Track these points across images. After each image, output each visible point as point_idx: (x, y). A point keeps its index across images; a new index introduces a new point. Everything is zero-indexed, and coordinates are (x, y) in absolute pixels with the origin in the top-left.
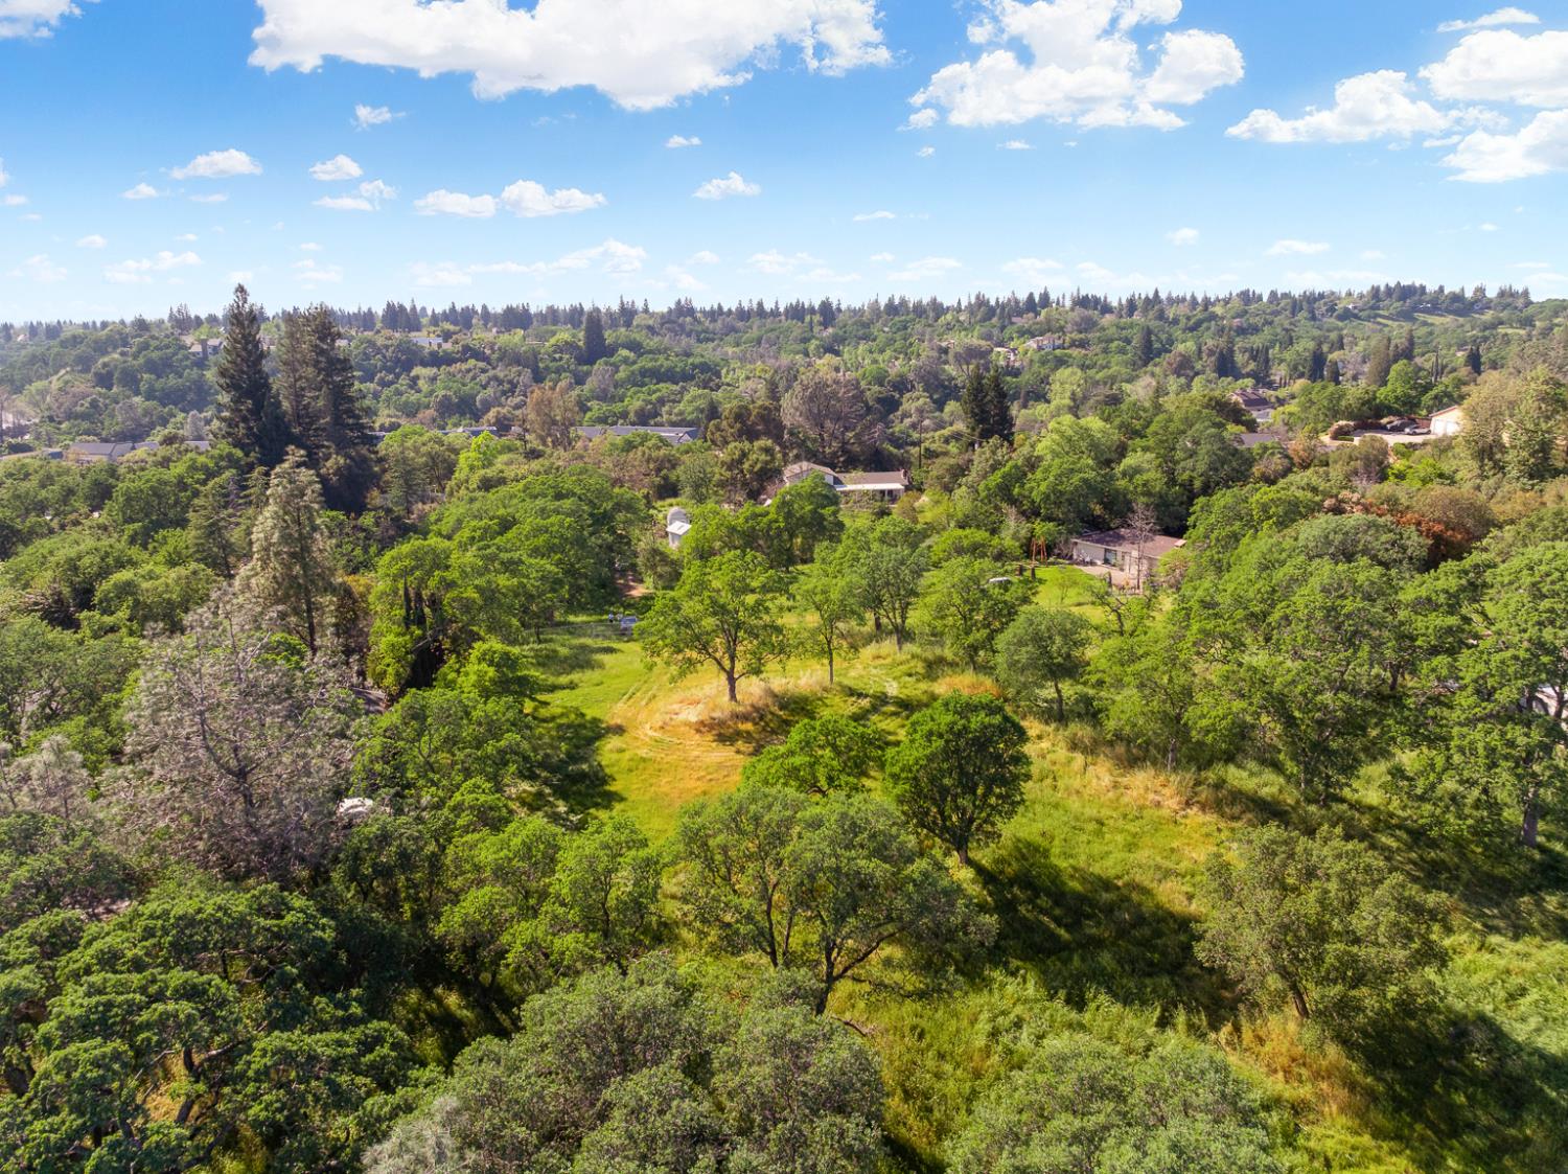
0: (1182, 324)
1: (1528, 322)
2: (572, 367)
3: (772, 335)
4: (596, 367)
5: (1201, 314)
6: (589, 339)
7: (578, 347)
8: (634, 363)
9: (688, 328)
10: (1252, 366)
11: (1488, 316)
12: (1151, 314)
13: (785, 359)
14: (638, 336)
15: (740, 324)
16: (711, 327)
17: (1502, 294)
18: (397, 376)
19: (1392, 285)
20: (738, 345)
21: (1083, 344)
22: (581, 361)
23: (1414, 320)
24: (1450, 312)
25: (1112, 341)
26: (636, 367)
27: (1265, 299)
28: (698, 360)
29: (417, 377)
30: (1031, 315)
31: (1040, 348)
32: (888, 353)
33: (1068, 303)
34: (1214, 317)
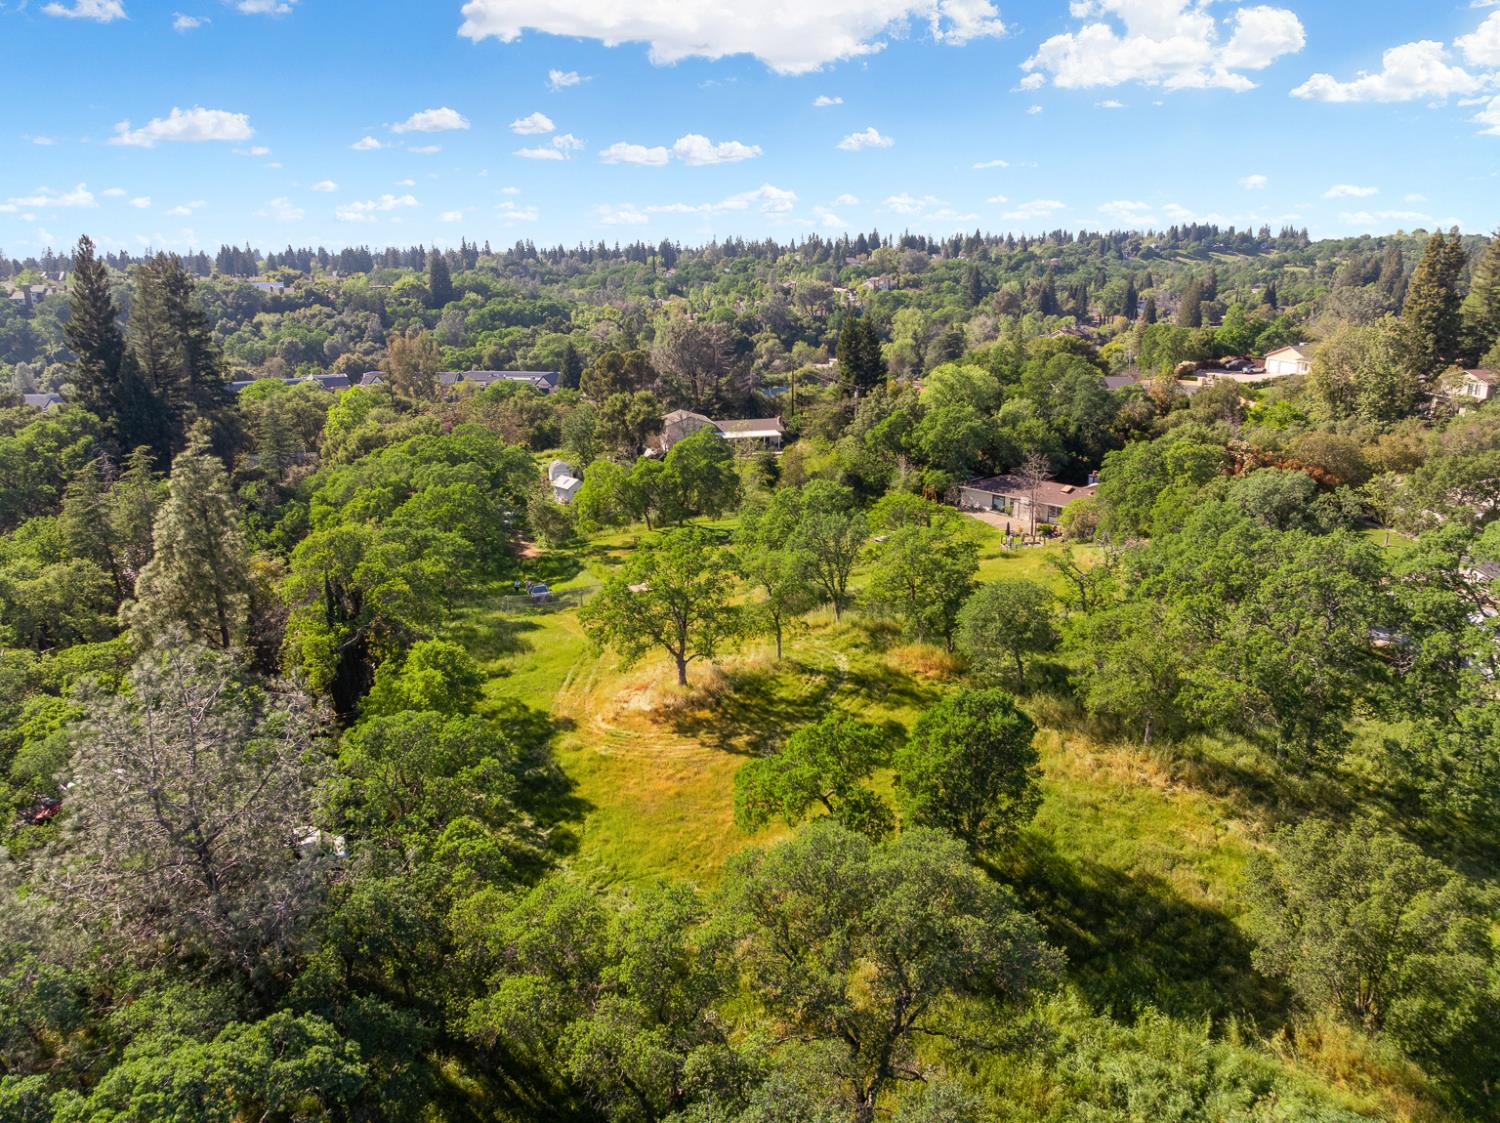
0: (1004, 264)
1: (1309, 261)
2: (421, 311)
3: (617, 277)
4: (444, 311)
5: (1021, 255)
6: (435, 282)
7: (425, 291)
8: (483, 306)
9: (532, 269)
10: (1071, 304)
11: (1274, 255)
12: (975, 255)
13: (632, 301)
14: (485, 279)
15: (584, 266)
16: (555, 268)
19: (1189, 225)
20: (582, 286)
21: (916, 284)
22: (429, 305)
23: (1208, 258)
24: (1241, 251)
25: (943, 281)
26: (485, 310)
27: (1075, 238)
28: (546, 303)
29: (260, 324)
30: (864, 255)
31: (877, 289)
32: (733, 294)
33: (896, 243)
34: (1032, 257)
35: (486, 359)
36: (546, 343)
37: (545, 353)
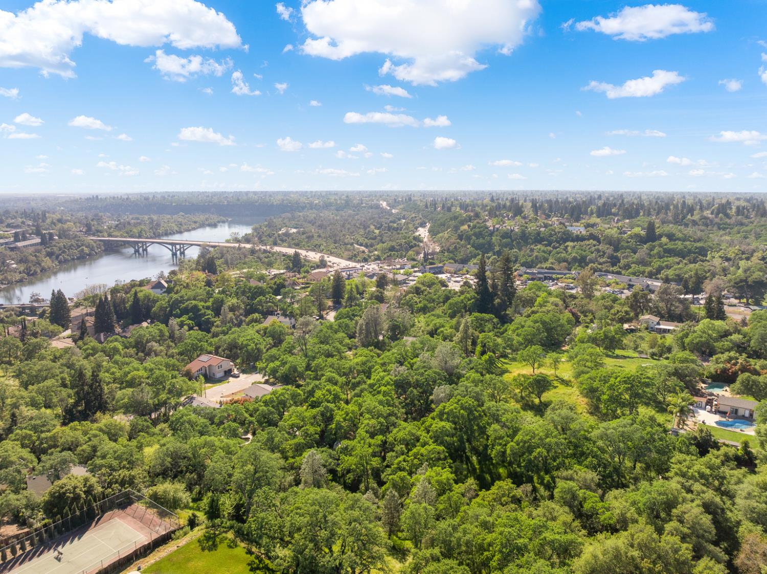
7: (641, 236)
18: (560, 245)
28: (700, 245)
29: (568, 246)
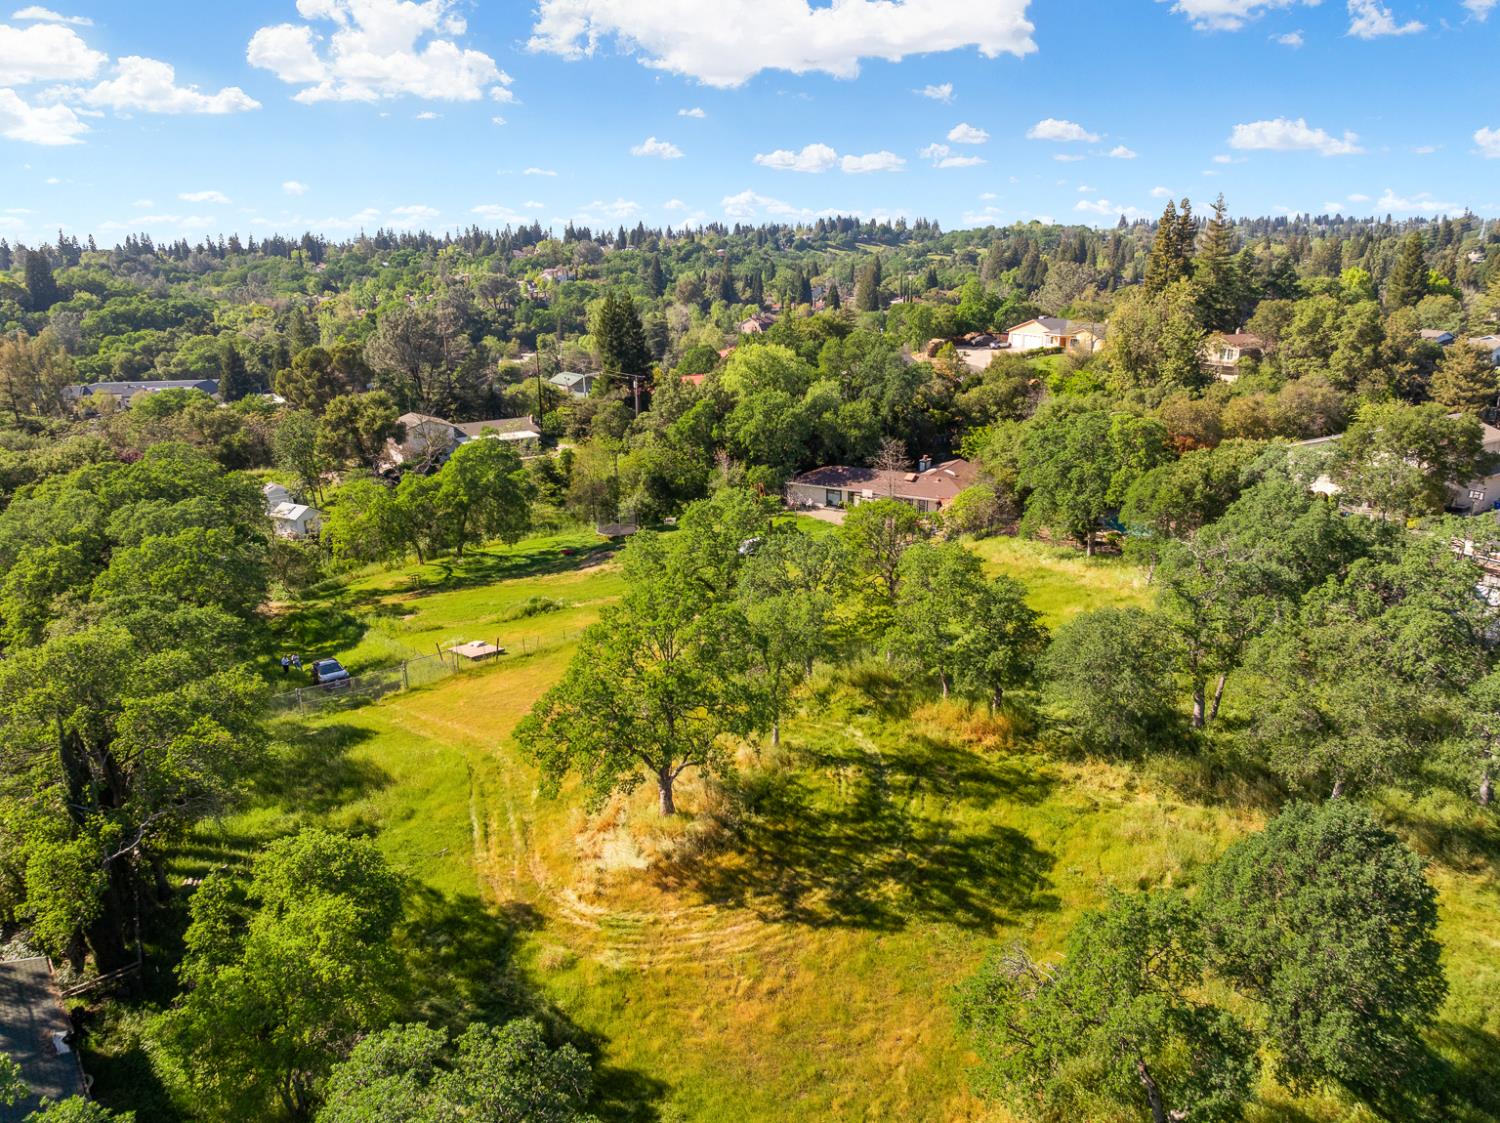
0: (674, 255)
1: (948, 250)
2: (18, 314)
3: (259, 272)
4: (51, 313)
5: (691, 247)
6: (32, 280)
7: (21, 290)
8: (100, 307)
9: (153, 267)
10: (748, 293)
11: (913, 245)
12: (645, 246)
13: (283, 299)
14: (100, 277)
15: (216, 262)
16: (181, 265)
17: (919, 226)
19: (834, 218)
20: (218, 284)
21: (595, 275)
22: (28, 307)
23: (855, 249)
24: (883, 242)
25: (620, 271)
26: (103, 312)
27: (731, 231)
28: (180, 302)
30: (530, 247)
31: (557, 281)
32: (400, 289)
33: (559, 235)
34: (700, 248)
35: (116, 368)
36: (189, 348)
37: (193, 358)
